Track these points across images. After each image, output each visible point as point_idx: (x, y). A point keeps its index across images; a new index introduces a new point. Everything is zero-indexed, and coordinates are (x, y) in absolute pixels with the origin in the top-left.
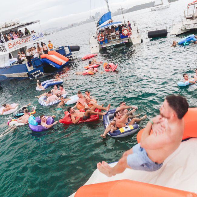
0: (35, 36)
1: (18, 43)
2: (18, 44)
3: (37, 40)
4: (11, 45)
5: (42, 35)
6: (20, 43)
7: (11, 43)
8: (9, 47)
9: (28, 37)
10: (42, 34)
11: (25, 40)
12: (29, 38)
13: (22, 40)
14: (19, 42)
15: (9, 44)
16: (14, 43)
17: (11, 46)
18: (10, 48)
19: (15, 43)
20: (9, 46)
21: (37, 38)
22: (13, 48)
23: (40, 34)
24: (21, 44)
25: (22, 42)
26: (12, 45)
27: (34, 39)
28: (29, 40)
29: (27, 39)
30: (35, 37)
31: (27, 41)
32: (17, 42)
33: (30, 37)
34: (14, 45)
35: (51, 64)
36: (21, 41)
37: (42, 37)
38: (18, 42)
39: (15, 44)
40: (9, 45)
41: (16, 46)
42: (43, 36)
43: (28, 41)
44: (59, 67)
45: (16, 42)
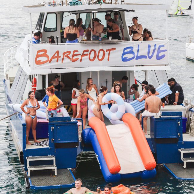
0: (135, 50)
1: (71, 56)
2: (67, 60)
3: (134, 62)
4: (45, 55)
5: (159, 51)
6: (75, 58)
7: (45, 51)
8: (38, 59)
9: (105, 48)
10: (162, 49)
11: (92, 55)
12: (109, 50)
13: (85, 51)
14: (74, 55)
15: (39, 51)
16: (58, 52)
17: (43, 59)
18: (38, 63)
19: (61, 55)
20: (38, 56)
21: (138, 58)
22: (48, 65)
23: (152, 48)
24: (78, 62)
25: (83, 55)
26: (48, 57)
27: (124, 56)
28: (106, 56)
29: (101, 53)
30: (132, 52)
31: (100, 57)
32: (67, 54)
33: (114, 49)
34: (53, 57)
35: (97, 156)
36: (81, 52)
37: (159, 58)
38: (69, 52)
39: (58, 57)
40: (40, 53)
41: (60, 62)
42: (164, 56)
43: (103, 59)
44: (108, 174)
45: (64, 53)
